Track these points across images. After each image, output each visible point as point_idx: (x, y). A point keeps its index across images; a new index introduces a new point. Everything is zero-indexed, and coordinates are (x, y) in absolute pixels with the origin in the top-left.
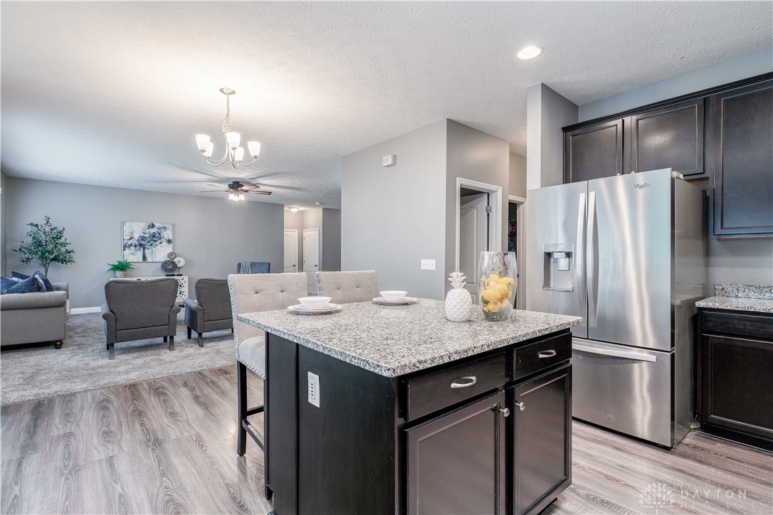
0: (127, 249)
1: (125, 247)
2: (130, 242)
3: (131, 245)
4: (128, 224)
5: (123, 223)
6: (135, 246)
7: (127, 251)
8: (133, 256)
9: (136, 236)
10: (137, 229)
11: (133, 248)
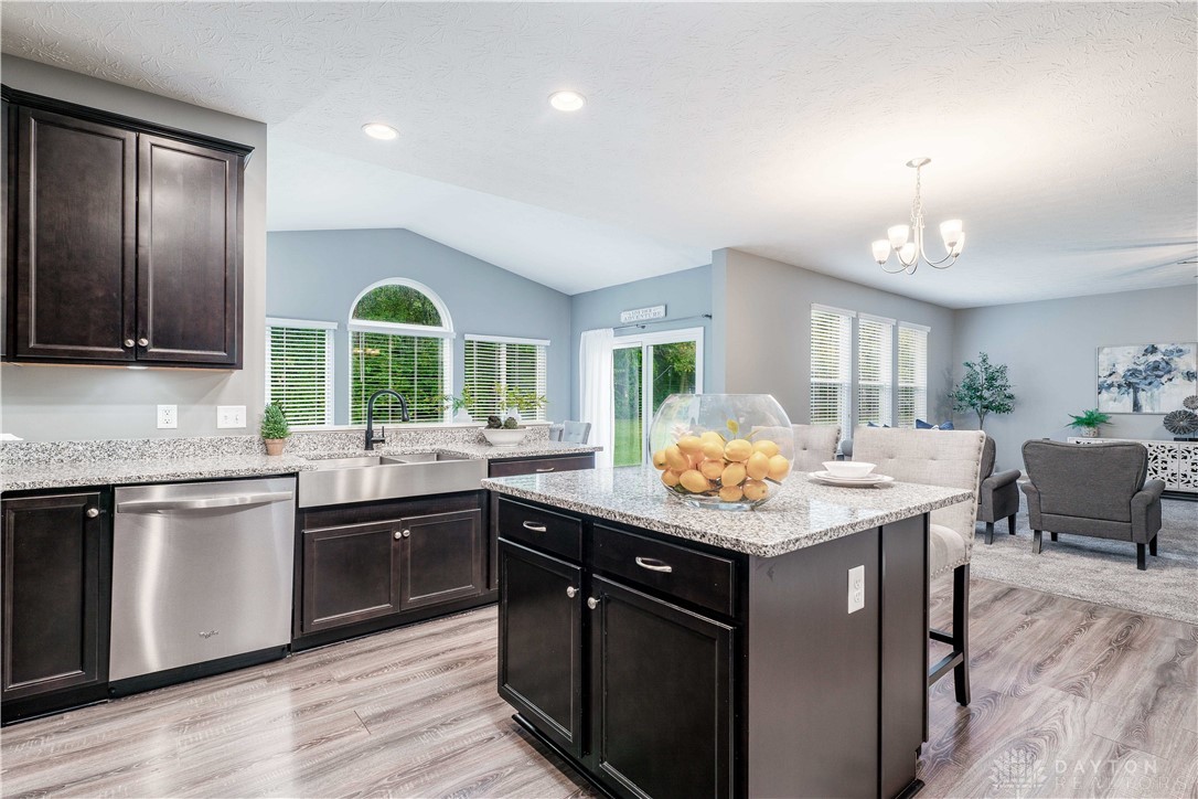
0: (1103, 391)
1: (1100, 388)
2: (1109, 381)
3: (1111, 385)
4: (1106, 350)
5: (1099, 350)
6: (1119, 386)
7: (1105, 394)
8: (1115, 404)
9: (1121, 370)
10: (1124, 358)
11: (1114, 389)
